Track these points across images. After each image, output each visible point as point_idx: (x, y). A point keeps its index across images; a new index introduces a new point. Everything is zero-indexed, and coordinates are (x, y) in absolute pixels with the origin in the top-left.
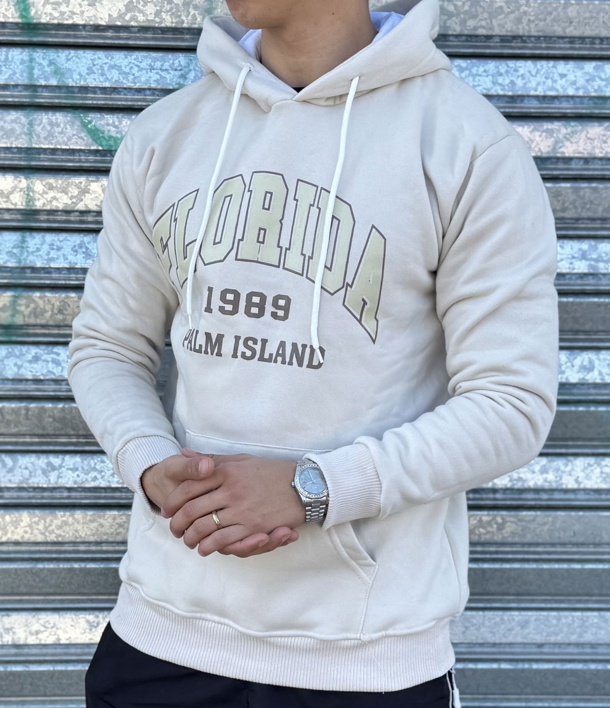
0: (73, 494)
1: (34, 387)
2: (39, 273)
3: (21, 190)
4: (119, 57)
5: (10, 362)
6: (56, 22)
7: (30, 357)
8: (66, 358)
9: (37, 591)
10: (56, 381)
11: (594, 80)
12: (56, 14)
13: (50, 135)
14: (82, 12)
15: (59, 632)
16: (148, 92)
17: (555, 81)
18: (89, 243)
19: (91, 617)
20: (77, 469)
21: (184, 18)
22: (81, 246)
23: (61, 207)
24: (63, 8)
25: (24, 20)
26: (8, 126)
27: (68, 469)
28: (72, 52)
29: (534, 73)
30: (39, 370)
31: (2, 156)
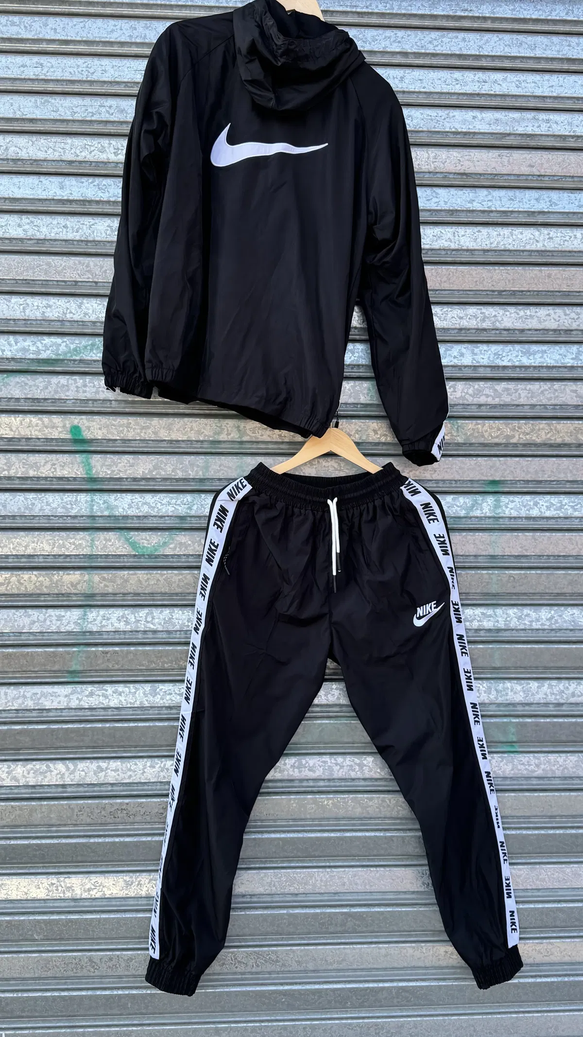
0: (115, 788)
1: (89, 713)
2: (94, 635)
3: (85, 581)
4: (148, 497)
5: (74, 697)
6: (108, 476)
7: (87, 693)
8: (111, 693)
9: (90, 859)
10: (105, 709)
12: (109, 472)
13: (105, 547)
14: (126, 471)
15: (104, 889)
16: (167, 518)
18: (128, 615)
19: (127, 877)
20: (118, 770)
21: (190, 472)
22: (123, 617)
23: (110, 590)
24: (114, 468)
25: (88, 476)
26: (77, 542)
27: (112, 770)
28: (119, 495)
30: (94, 702)
31: (73, 560)
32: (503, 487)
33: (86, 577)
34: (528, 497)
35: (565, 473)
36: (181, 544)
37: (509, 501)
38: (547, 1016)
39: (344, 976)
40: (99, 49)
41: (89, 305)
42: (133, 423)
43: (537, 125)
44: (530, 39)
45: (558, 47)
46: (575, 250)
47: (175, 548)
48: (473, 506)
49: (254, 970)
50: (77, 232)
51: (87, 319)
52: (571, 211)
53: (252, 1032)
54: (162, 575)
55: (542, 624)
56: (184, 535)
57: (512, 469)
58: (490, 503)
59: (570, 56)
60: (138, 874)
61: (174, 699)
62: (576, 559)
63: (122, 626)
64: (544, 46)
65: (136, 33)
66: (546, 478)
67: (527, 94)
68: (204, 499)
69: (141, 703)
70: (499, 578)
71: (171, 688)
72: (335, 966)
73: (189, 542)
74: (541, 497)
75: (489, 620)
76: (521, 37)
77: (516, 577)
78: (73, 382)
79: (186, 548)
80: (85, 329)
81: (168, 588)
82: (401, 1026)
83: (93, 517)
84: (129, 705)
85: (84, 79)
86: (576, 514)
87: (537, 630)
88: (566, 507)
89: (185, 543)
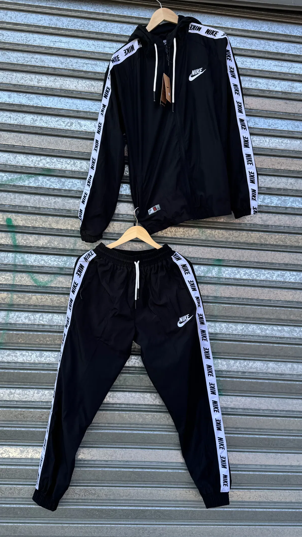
0: (18, 403)
1: (7, 365)
2: (12, 325)
3: (9, 298)
4: (44, 257)
6: (24, 245)
7: (7, 354)
8: (19, 355)
9: (3, 438)
10: (15, 363)
12: (25, 243)
13: (21, 280)
14: (34, 243)
15: (10, 454)
16: (53, 268)
18: (30, 316)
19: (21, 448)
20: (20, 394)
21: (67, 245)
22: (27, 317)
23: (22, 303)
24: (27, 241)
25: (14, 244)
26: (6, 277)
27: (17, 394)
28: (29, 255)
30: (10, 359)
31: (4, 286)
32: (223, 263)
33: (10, 296)
34: (235, 269)
35: (254, 258)
36: (59, 281)
37: (226, 270)
38: (229, 527)
39: (129, 503)
40: (33, 29)
41: (20, 158)
42: (39, 219)
43: (250, 84)
44: (250, 41)
45: (263, 45)
46: (266, 147)
47: (56, 284)
48: (208, 271)
49: (83, 498)
50: (16, 120)
51: (18, 164)
52: (265, 128)
53: (80, 529)
54: (49, 297)
55: (238, 332)
56: (61, 277)
57: (228, 254)
58: (216, 270)
59: (269, 51)
60: (27, 447)
61: (51, 360)
62: (257, 301)
63: (27, 321)
64: (256, 45)
65: (52, 22)
66: (244, 259)
67: (247, 68)
68: (73, 260)
69: (34, 360)
70: (218, 308)
71: (50, 354)
72: (124, 498)
73: (64, 281)
74: (242, 269)
75: (212, 329)
76: (245, 39)
77: (227, 308)
78: (9, 196)
79: (62, 283)
80: (17, 169)
81: (51, 304)
82: (155, 530)
83: (15, 265)
84: (28, 362)
85: (24, 43)
86: (258, 278)
87: (236, 335)
88: (253, 275)
89: (62, 281)
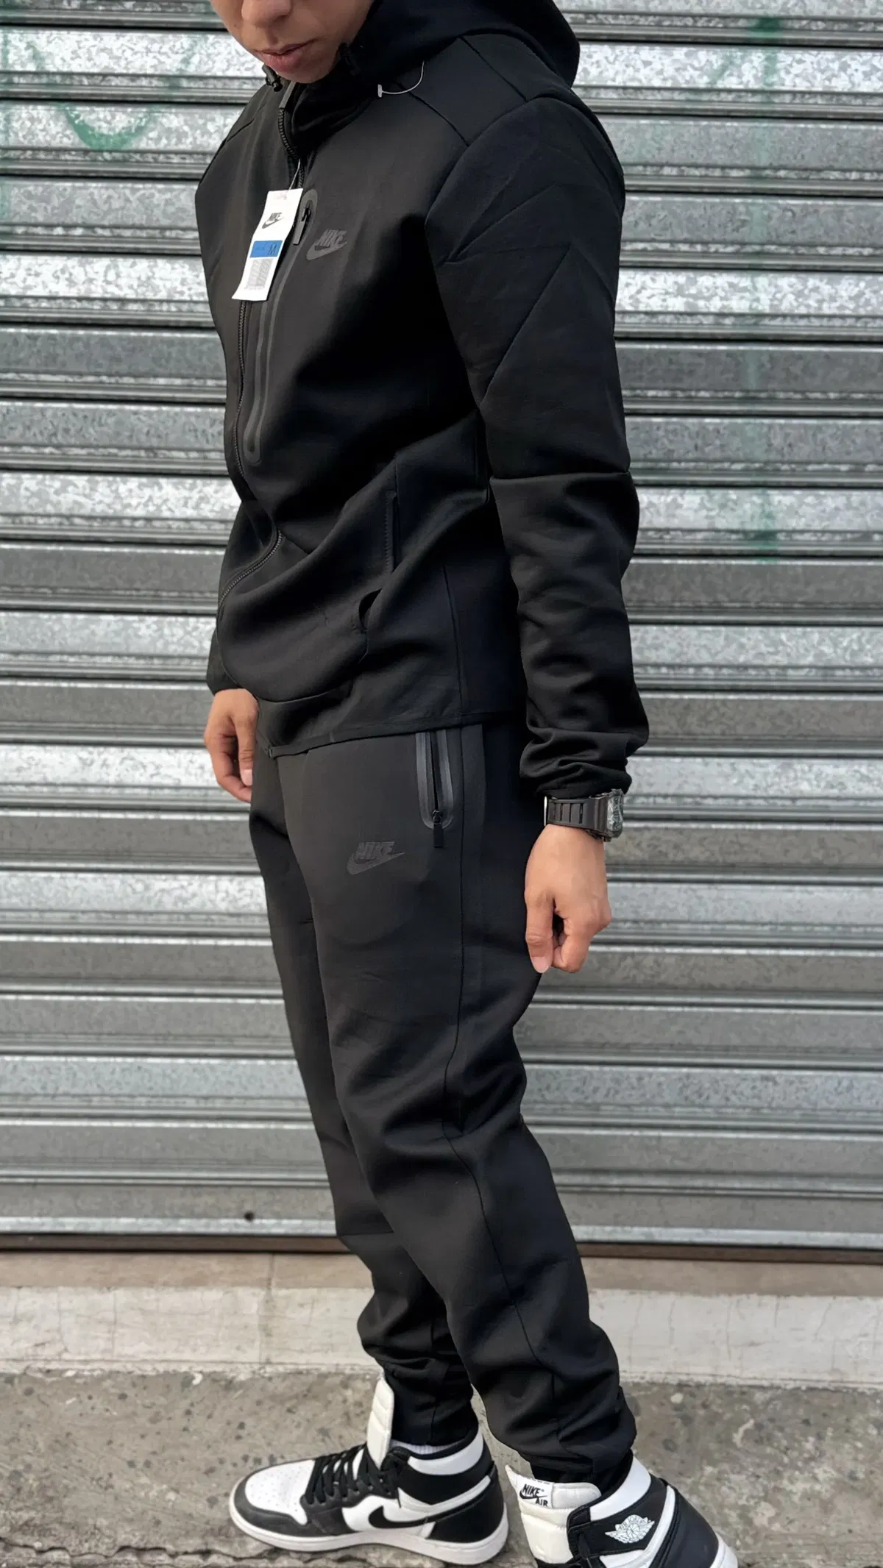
4: (109, 38)
11: (685, 69)
13: (31, 133)
16: (143, 79)
17: (637, 70)
18: (73, 267)
22: (63, 271)
23: (40, 218)
28: (55, 33)
29: (611, 59)
32: (785, 36)
34: (830, 54)
36: (169, 131)
37: (794, 61)
47: (158, 139)
48: (724, 69)
54: (134, 191)
55: (842, 307)
56: (176, 114)
58: (756, 65)
63: (62, 289)
70: (766, 214)
73: (186, 128)
74: (855, 54)
75: (742, 298)
77: (797, 210)
81: (145, 217)
83: (8, 75)
87: (831, 317)
89: (177, 130)
